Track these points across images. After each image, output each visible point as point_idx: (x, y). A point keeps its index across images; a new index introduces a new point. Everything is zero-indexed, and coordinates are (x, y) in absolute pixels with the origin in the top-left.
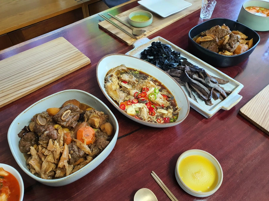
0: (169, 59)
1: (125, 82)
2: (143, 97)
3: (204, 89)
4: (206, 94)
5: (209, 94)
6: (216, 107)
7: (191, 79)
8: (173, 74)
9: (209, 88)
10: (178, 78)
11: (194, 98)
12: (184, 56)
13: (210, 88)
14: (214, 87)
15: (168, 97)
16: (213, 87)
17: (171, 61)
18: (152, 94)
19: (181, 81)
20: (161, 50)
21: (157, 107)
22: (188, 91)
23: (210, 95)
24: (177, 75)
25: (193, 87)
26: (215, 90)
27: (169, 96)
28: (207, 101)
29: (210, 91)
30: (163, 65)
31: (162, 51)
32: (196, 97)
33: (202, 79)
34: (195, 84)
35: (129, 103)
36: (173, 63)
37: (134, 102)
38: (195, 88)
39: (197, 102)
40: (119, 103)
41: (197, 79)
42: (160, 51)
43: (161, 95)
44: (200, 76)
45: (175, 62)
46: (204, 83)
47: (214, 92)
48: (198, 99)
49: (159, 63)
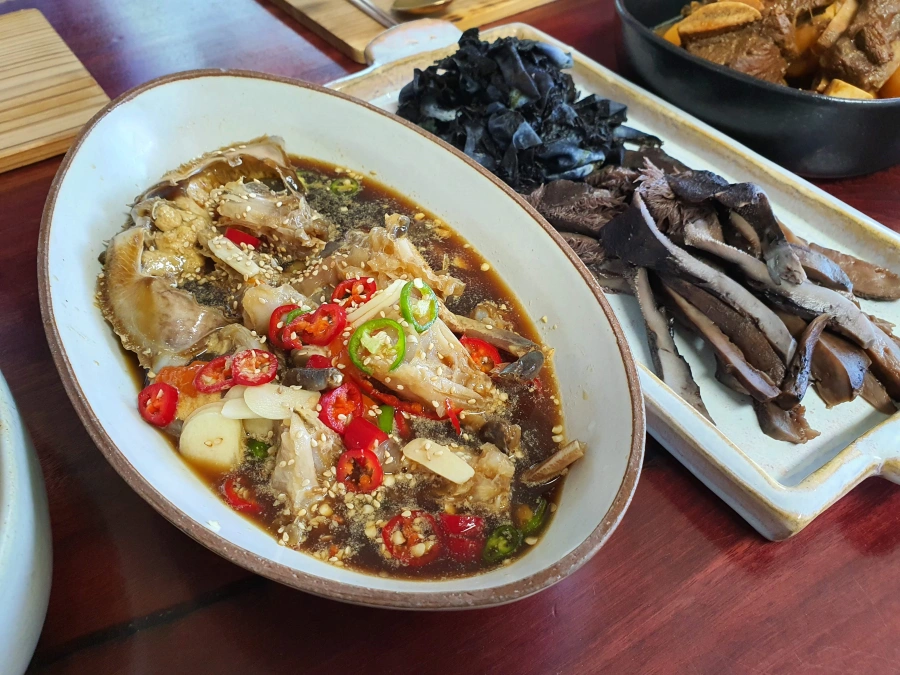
0: (546, 124)
1: (238, 233)
2: (321, 343)
3: (755, 322)
4: (770, 355)
5: (789, 357)
6: (837, 461)
7: (675, 250)
8: (561, 213)
9: (790, 318)
10: (587, 241)
11: (679, 381)
12: (647, 125)
13: (799, 318)
14: (830, 313)
15: (507, 357)
16: (819, 309)
17: (558, 136)
18: (378, 325)
19: (609, 257)
20: (504, 67)
21: (409, 422)
22: (646, 323)
23: (798, 369)
24: (584, 219)
25: (683, 302)
26: (835, 331)
27: (513, 348)
28: (772, 408)
29: (799, 337)
30: (502, 153)
31: (508, 73)
32: (697, 370)
33: (749, 252)
34: (698, 282)
35: (209, 380)
36: (572, 150)
37: (245, 371)
38: (692, 312)
39: (701, 407)
40: (151, 375)
41: (714, 249)
42: (500, 72)
43: (458, 335)
44: (731, 235)
45: (582, 146)
46: (760, 283)
47: (825, 344)
48: (710, 392)
49: (481, 142)
